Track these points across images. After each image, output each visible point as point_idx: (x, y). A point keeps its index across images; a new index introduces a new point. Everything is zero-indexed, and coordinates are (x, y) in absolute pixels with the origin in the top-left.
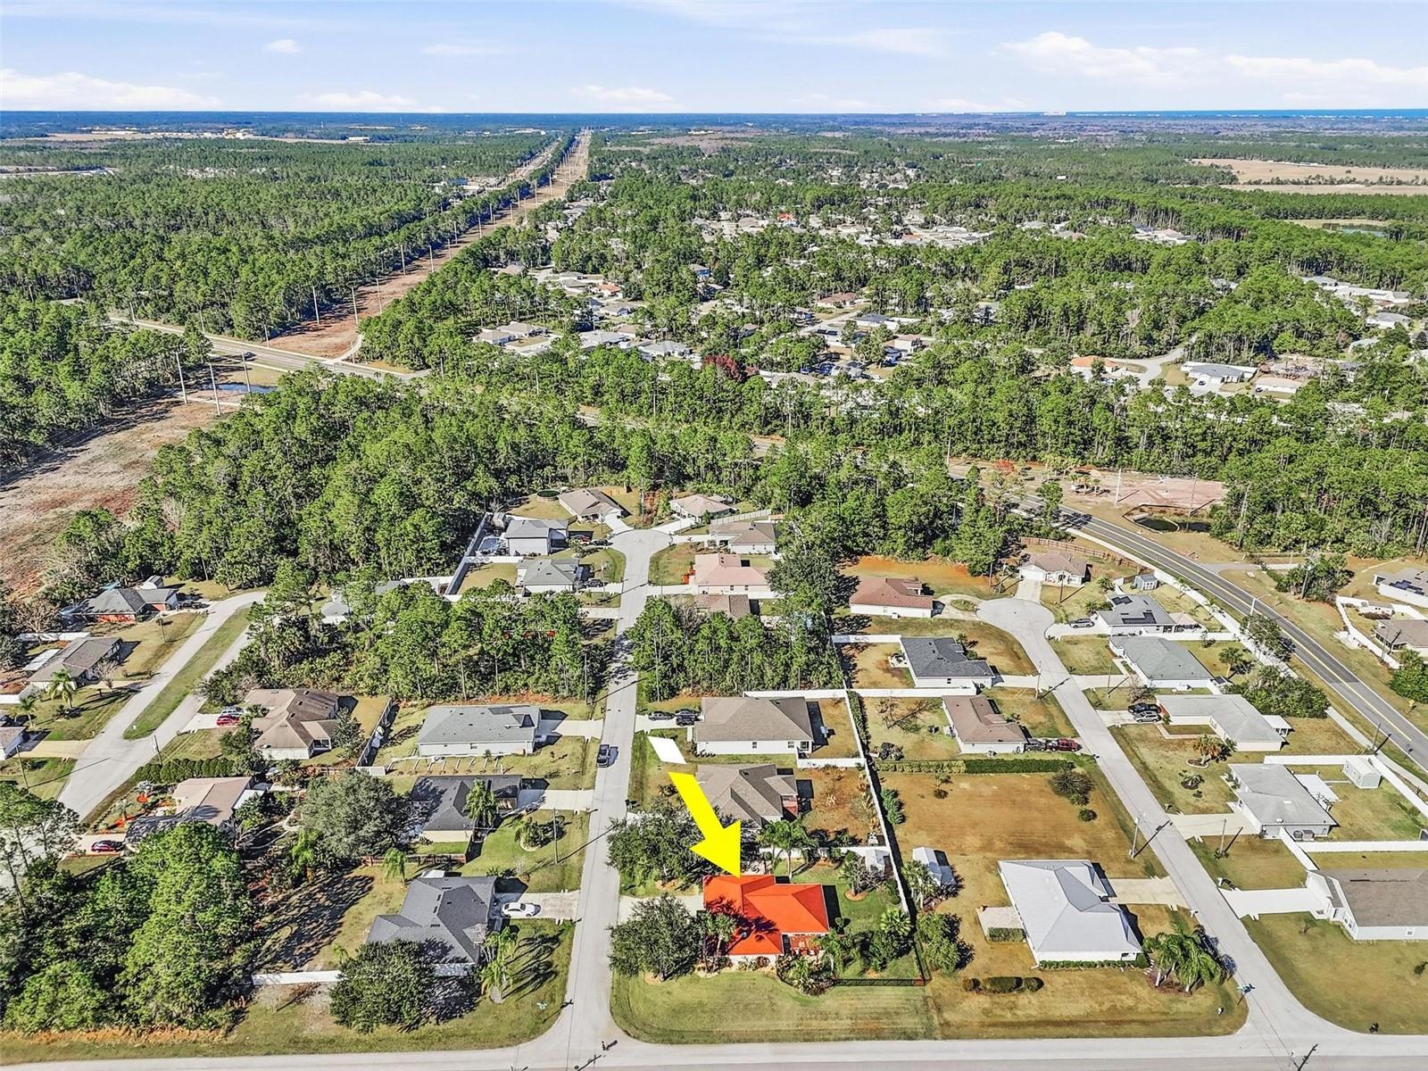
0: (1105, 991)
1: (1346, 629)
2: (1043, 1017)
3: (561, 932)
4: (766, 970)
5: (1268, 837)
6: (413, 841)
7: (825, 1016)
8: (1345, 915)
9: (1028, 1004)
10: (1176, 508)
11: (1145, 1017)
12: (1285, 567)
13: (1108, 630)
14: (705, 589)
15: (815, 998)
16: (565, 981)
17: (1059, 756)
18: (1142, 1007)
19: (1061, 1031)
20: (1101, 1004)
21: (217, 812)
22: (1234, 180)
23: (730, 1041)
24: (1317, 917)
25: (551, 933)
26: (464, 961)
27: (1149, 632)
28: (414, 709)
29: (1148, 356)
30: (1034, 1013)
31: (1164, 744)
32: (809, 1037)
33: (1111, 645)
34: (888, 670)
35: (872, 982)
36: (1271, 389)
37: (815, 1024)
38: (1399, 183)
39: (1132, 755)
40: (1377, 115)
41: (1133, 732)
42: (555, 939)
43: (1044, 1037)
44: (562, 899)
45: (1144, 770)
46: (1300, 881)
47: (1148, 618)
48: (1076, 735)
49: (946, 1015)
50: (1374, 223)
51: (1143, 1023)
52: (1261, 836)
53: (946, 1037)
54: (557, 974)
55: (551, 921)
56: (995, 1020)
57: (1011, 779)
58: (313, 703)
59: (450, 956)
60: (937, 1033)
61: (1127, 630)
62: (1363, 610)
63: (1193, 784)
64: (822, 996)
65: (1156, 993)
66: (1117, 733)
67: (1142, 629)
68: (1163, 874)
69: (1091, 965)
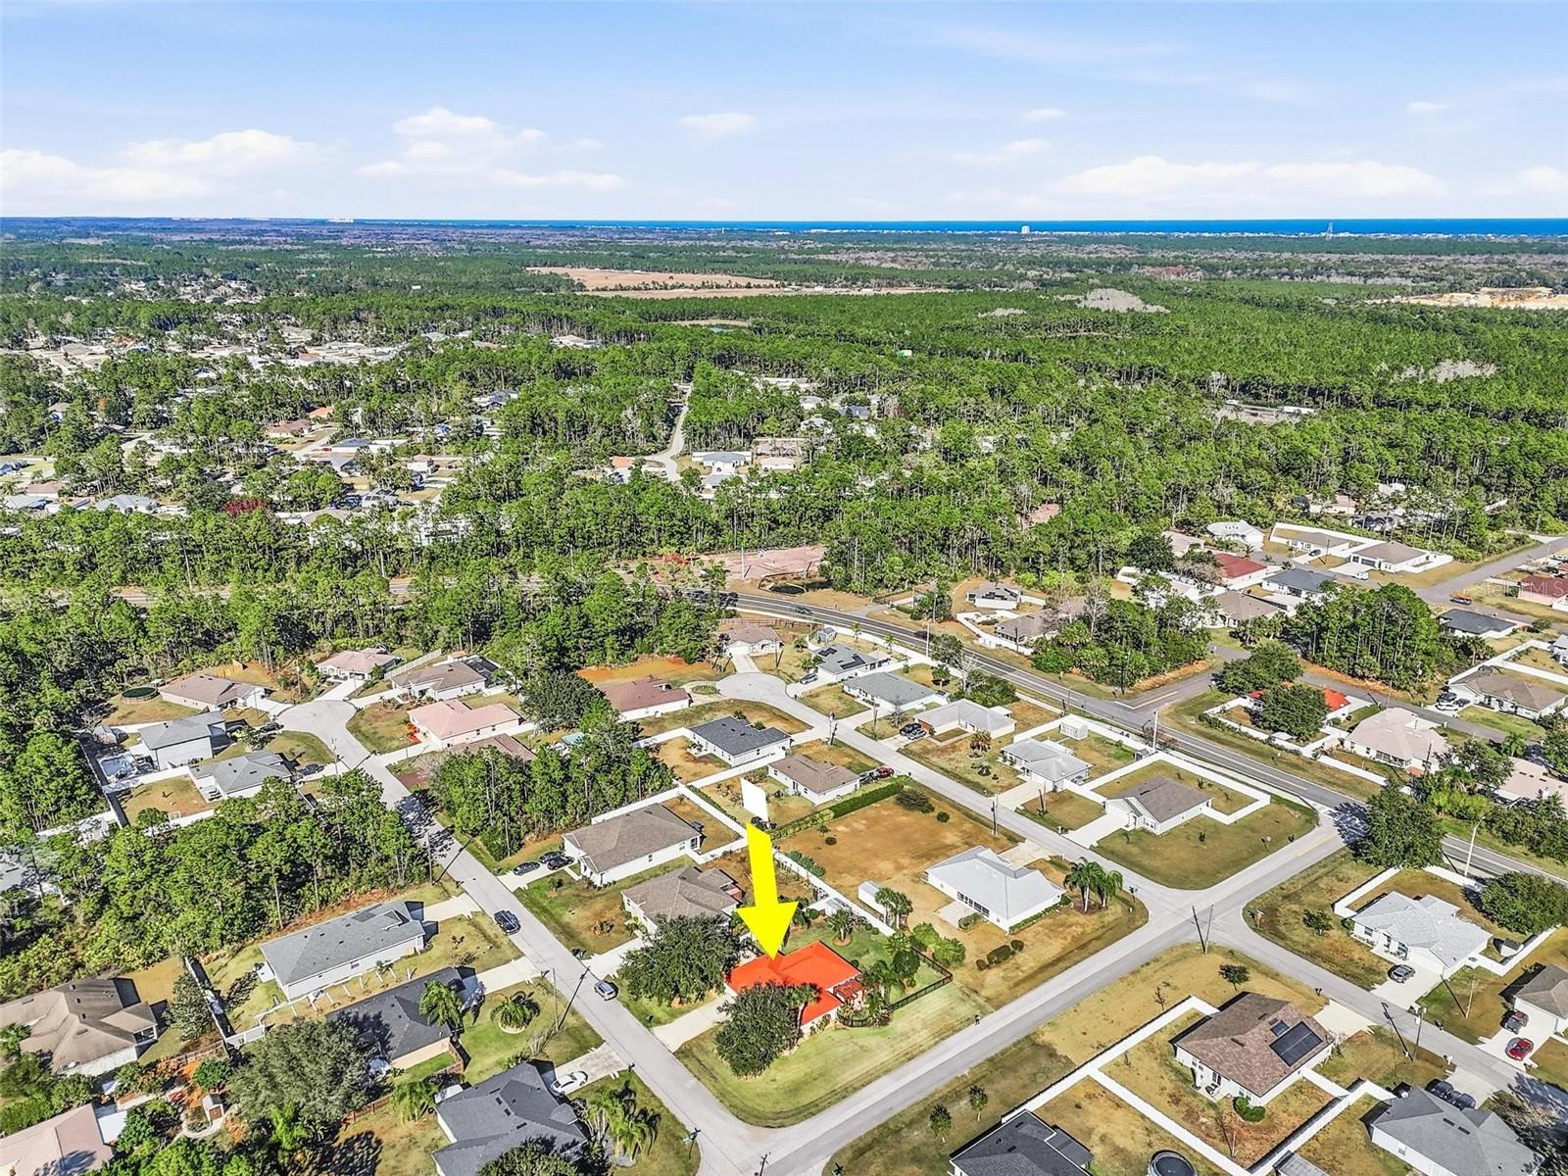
0: (1061, 929)
1: (978, 636)
2: (1039, 965)
4: (831, 1024)
5: (1059, 790)
6: (379, 1078)
7: (905, 1035)
8: (1147, 820)
9: (1026, 961)
10: (792, 574)
11: (1095, 935)
12: (908, 601)
13: (833, 679)
14: (449, 741)
15: (887, 1027)
16: (673, 1117)
17: (884, 784)
18: (1089, 930)
19: (1057, 968)
20: (1065, 939)
21: (90, 1156)
22: (582, 287)
23: (856, 1089)
24: (1128, 829)
25: (617, 1087)
26: (575, 1143)
27: (861, 672)
28: (223, 961)
29: (656, 452)
30: (1033, 964)
31: (944, 750)
32: (910, 1057)
33: (846, 689)
34: (696, 760)
35: (916, 996)
36: (774, 468)
37: (905, 1045)
38: (718, 287)
39: (931, 766)
40: (650, 227)
41: (914, 747)
42: (627, 1091)
43: (1052, 977)
44: (597, 1057)
45: (946, 772)
46: (1101, 810)
47: (858, 661)
48: (882, 764)
49: (983, 993)
50: (727, 322)
51: (1098, 938)
52: (1054, 791)
53: (997, 1008)
54: (659, 1115)
55: (608, 1078)
56: (1015, 981)
57: (870, 811)
58: (91, 996)
59: (558, 1146)
60: (989, 1008)
61: (846, 674)
62: (979, 620)
63: (985, 771)
64: (890, 1024)
65: (1088, 917)
66: (905, 752)
67: (857, 671)
68: (1023, 840)
69: (1038, 917)
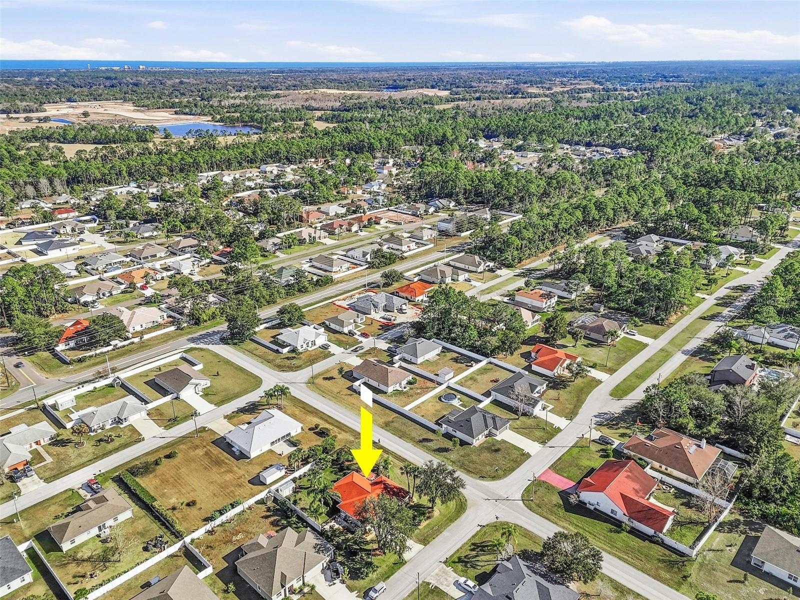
3: (454, 562)
16: (473, 537)
25: (460, 566)
42: (460, 560)
44: (438, 580)
54: (473, 544)
55: (455, 571)
